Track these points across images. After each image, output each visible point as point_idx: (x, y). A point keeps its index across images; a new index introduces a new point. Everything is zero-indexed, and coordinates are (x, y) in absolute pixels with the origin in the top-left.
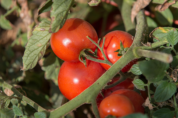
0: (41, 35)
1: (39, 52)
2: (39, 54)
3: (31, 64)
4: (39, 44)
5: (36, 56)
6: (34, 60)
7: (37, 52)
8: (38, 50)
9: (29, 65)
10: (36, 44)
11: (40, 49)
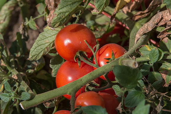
0: (50, 33)
1: (45, 47)
2: (45, 48)
3: (36, 56)
4: (47, 40)
5: (42, 50)
6: (40, 53)
7: (44, 47)
8: (45, 45)
9: (34, 56)
10: (44, 40)
11: (47, 45)
